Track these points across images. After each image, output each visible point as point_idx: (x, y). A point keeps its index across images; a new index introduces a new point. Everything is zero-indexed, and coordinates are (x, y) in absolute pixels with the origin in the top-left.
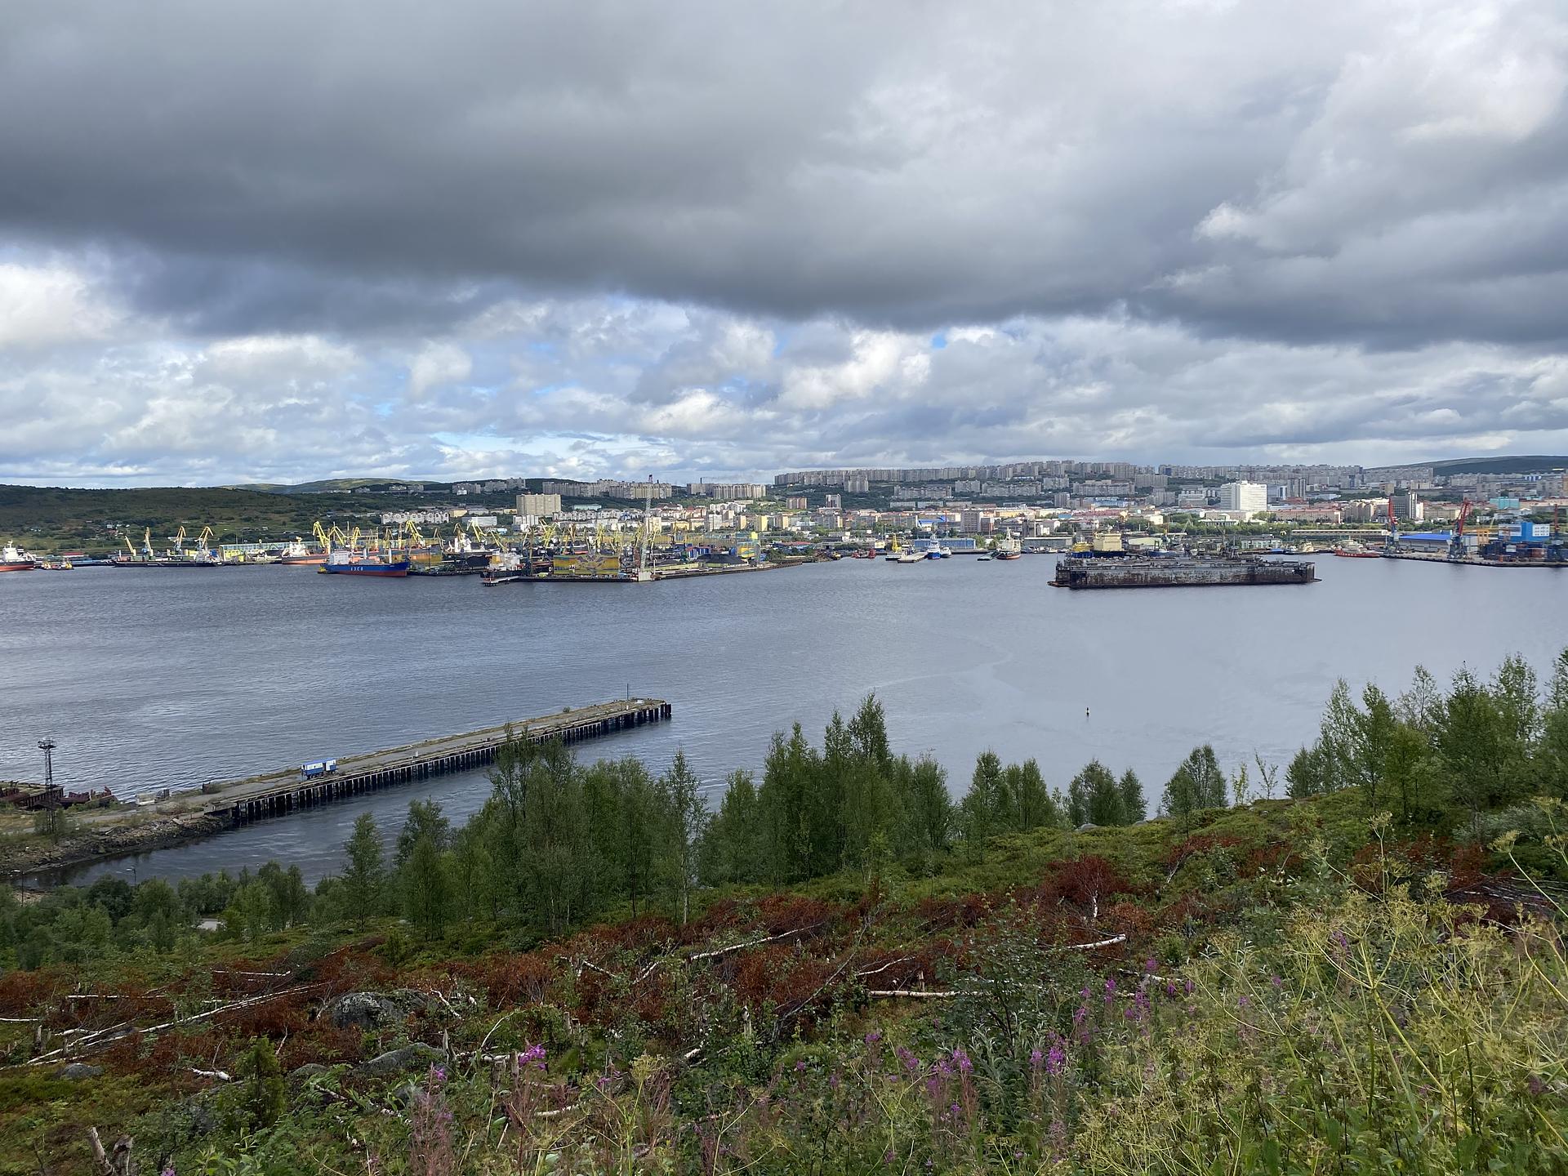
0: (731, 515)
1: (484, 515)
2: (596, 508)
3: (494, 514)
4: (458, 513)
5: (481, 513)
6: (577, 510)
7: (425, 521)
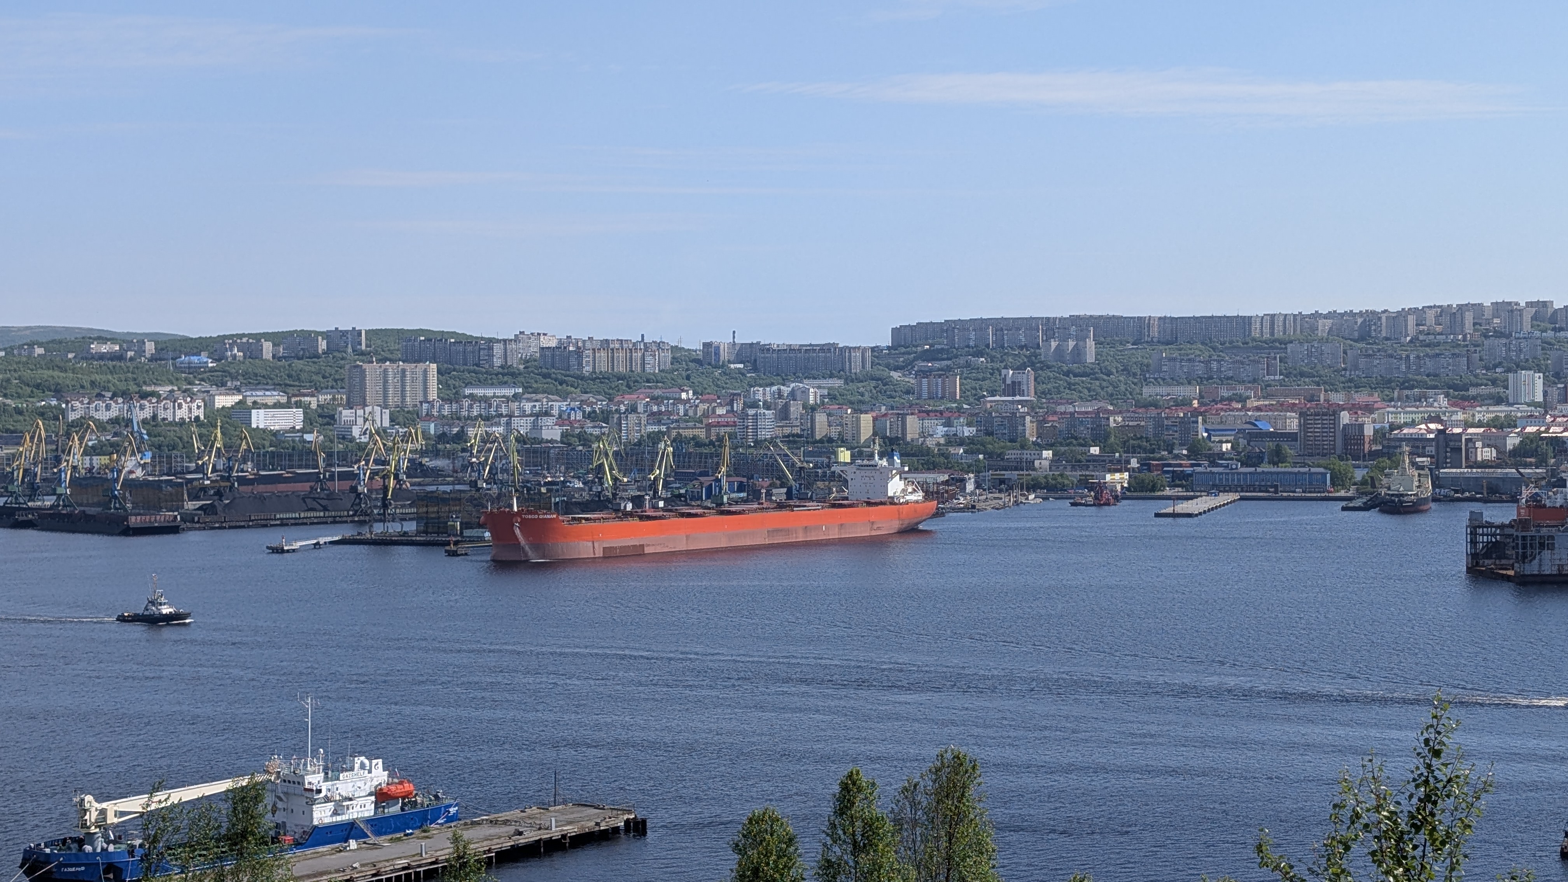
0: (796, 409)
1: (277, 406)
2: (509, 392)
3: (298, 405)
4: (224, 401)
5: (270, 401)
6: (472, 396)
7: (154, 417)
